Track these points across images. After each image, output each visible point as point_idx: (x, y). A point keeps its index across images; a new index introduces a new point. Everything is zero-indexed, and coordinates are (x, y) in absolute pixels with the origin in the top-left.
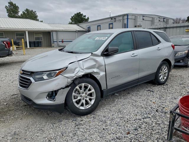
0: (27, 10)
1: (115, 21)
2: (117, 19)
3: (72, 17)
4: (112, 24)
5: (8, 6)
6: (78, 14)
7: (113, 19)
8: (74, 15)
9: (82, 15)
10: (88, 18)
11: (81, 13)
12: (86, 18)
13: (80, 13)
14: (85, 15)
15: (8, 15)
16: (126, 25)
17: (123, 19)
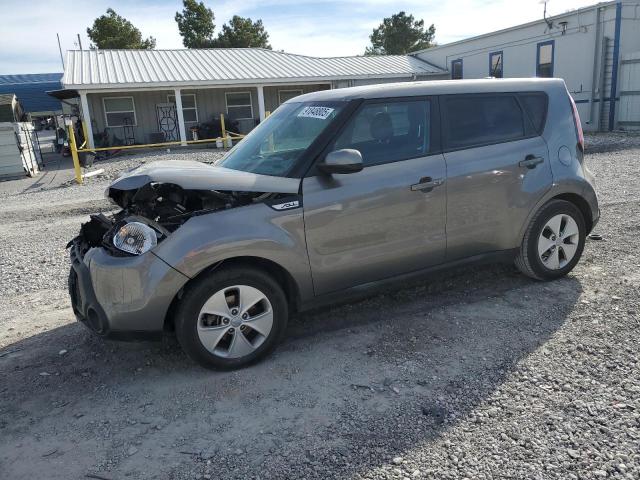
0: (236, 20)
1: (564, 33)
2: (573, 23)
3: (376, 32)
4: (552, 43)
5: (183, 14)
6: (395, 18)
7: (556, 23)
8: (382, 22)
9: (410, 19)
10: (432, 29)
11: (407, 15)
12: (426, 28)
13: (402, 14)
14: (419, 20)
15: (185, 40)
16: (612, 43)
17: (599, 23)
